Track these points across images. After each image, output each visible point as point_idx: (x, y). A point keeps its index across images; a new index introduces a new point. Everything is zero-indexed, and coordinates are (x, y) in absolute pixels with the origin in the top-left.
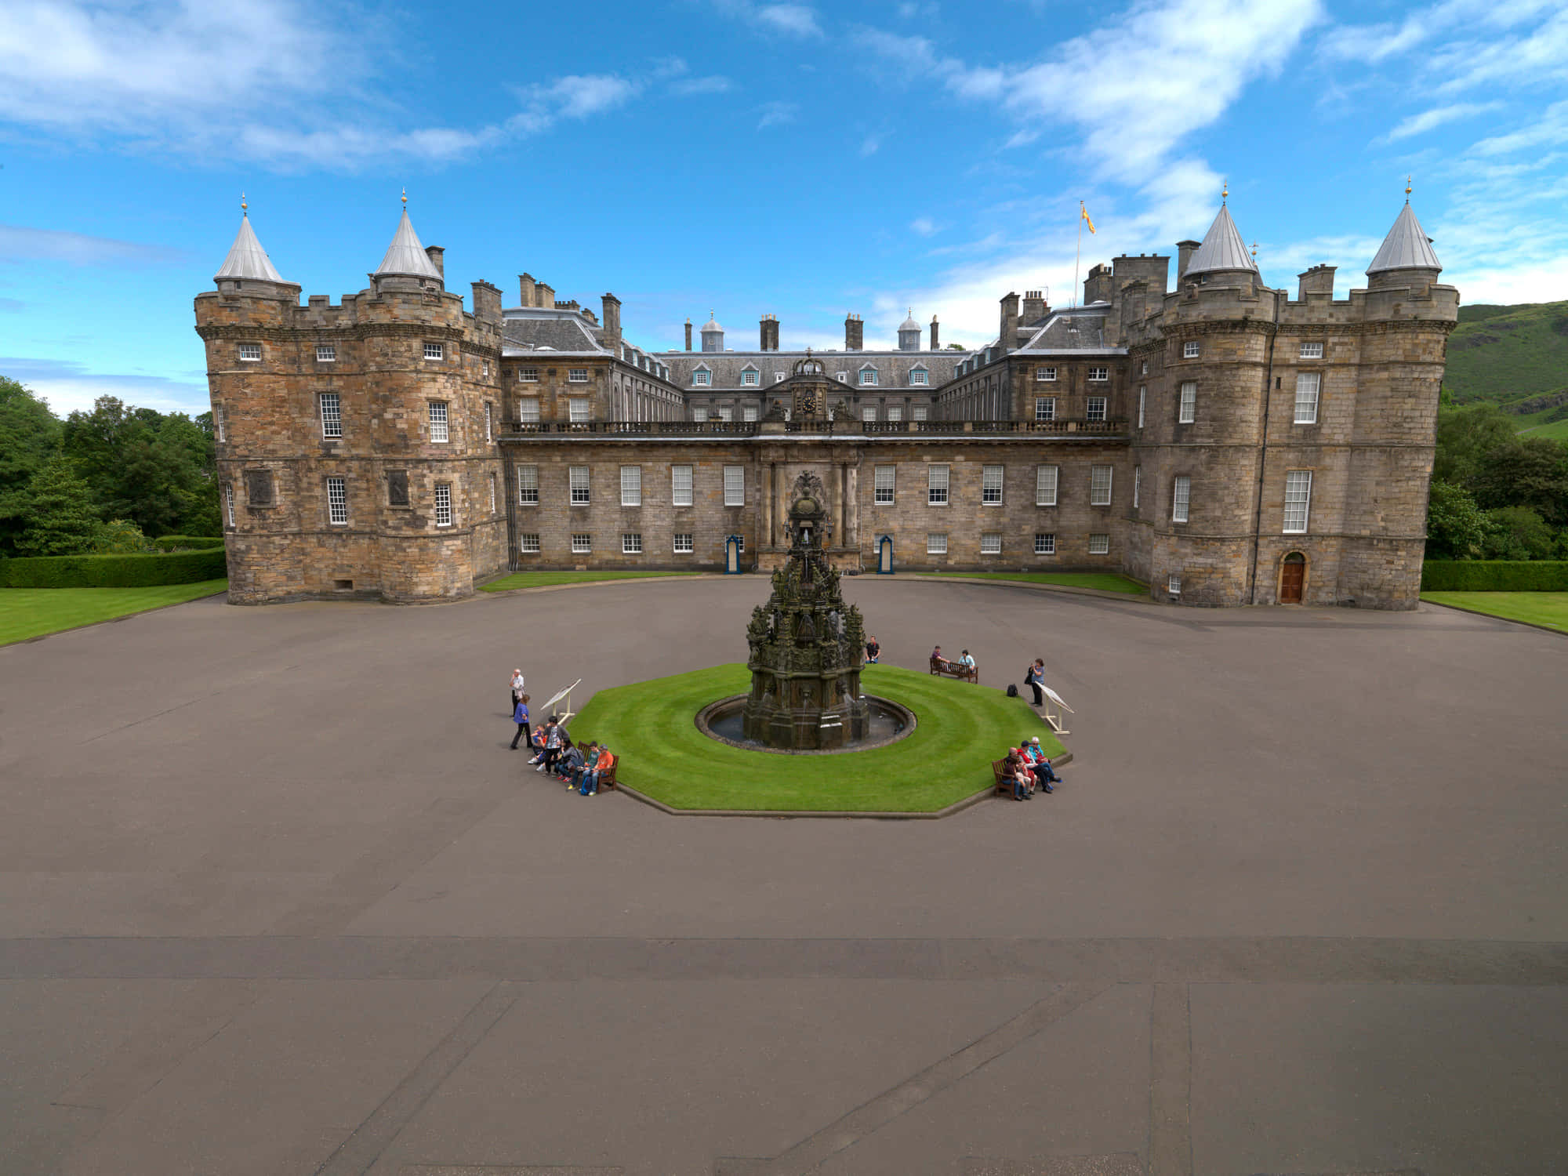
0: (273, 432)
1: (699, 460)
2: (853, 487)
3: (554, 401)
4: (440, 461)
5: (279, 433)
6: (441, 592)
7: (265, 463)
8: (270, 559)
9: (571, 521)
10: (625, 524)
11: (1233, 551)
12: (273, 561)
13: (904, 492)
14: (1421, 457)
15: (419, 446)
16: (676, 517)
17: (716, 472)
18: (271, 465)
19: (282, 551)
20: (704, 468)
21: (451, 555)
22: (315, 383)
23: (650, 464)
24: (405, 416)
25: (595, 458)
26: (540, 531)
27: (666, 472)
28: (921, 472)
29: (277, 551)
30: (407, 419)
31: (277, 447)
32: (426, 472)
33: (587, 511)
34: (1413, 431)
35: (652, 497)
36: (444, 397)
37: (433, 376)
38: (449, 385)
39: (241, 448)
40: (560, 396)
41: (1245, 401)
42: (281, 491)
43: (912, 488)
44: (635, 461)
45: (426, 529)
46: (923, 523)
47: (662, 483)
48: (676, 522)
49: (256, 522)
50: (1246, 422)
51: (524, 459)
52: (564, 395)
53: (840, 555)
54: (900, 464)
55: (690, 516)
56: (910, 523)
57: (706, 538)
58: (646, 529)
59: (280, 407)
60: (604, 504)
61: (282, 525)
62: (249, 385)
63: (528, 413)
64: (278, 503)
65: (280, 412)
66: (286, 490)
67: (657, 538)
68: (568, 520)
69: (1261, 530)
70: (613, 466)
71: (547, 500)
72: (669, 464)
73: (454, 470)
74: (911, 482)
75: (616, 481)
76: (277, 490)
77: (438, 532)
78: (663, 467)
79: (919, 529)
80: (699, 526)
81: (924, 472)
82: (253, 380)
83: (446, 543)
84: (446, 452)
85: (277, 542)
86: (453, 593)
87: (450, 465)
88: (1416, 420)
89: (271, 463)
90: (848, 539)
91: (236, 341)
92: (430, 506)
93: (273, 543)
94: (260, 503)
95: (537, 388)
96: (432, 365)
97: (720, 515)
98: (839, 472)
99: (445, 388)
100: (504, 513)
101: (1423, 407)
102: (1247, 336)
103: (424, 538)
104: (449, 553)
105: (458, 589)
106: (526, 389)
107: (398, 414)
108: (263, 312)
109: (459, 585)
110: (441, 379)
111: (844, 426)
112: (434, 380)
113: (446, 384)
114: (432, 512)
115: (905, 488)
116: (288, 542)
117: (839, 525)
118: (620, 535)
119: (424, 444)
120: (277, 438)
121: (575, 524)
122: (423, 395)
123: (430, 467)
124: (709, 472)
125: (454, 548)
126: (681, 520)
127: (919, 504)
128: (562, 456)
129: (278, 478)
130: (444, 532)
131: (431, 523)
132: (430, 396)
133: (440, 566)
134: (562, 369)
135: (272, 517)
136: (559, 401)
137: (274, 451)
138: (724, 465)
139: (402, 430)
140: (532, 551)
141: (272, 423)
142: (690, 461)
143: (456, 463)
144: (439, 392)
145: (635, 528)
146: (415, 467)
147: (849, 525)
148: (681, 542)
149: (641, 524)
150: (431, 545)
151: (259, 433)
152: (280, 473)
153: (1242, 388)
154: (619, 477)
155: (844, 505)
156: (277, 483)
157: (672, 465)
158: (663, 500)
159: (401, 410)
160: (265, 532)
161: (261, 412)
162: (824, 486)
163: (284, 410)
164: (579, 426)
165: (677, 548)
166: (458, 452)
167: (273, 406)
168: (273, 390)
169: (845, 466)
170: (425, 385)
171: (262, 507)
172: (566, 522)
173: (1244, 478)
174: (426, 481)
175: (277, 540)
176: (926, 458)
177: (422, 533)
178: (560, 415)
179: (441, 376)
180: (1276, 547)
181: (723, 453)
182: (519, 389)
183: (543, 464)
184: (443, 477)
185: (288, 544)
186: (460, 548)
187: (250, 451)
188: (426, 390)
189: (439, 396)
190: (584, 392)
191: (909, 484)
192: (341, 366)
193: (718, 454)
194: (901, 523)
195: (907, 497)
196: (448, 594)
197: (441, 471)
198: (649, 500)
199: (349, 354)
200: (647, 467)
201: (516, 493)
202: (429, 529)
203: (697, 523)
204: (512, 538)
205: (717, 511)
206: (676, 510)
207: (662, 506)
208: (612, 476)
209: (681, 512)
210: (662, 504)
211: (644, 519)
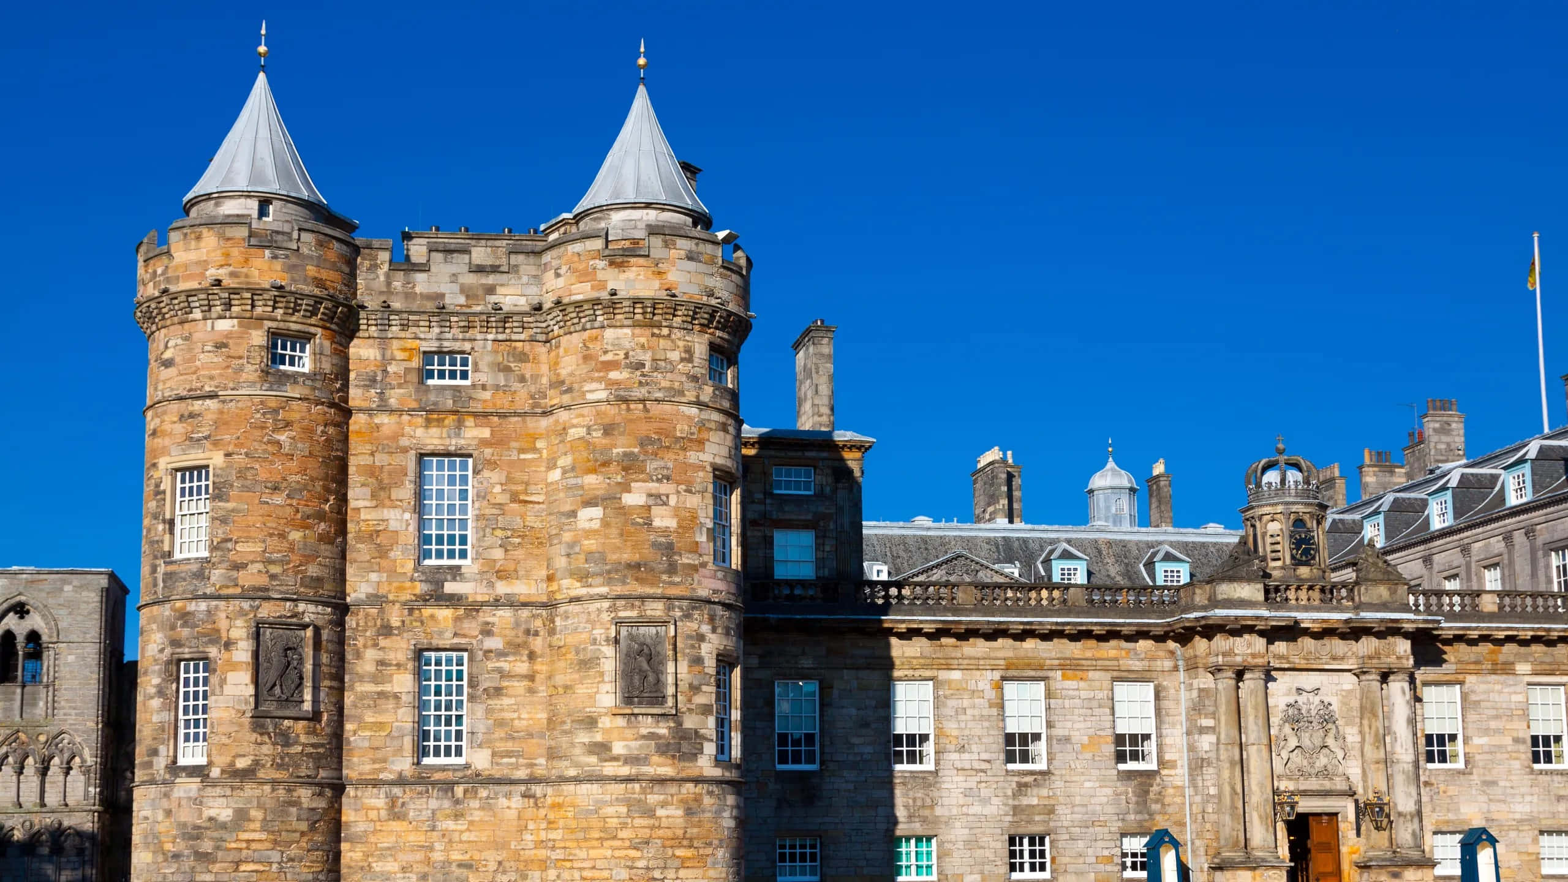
1: (1059, 667)
9: (778, 806)
10: (901, 811)
13: (1484, 740)
15: (696, 568)
16: (1013, 796)
17: (1100, 695)
20: (1075, 685)
23: (951, 675)
24: (673, 500)
25: (836, 662)
27: (990, 694)
28: (1514, 698)
30: (676, 509)
31: (325, 574)
32: (706, 627)
33: (811, 780)
35: (962, 749)
42: (323, 677)
43: (1498, 731)
44: (924, 667)
46: (1527, 809)
47: (982, 718)
48: (1015, 807)
54: (1471, 679)
55: (1044, 792)
56: (1503, 807)
57: (1081, 844)
58: (949, 823)
60: (857, 766)
61: (318, 761)
66: (331, 676)
67: (972, 844)
68: (773, 803)
70: (874, 678)
72: (997, 675)
74: (1497, 717)
75: (883, 712)
76: (318, 672)
78: (985, 680)
79: (1521, 821)
80: (1065, 816)
81: (1520, 698)
97: (1109, 791)
98: (1378, 690)
107: (658, 496)
111: (1382, 591)
112: (725, 428)
115: (1486, 732)
118: (893, 836)
119: (704, 565)
121: (785, 811)
122: (707, 457)
123: (713, 618)
124: (1084, 694)
126: (1025, 801)
127: (1516, 764)
132: (715, 460)
138: (1115, 679)
139: (666, 531)
142: (1041, 668)
144: (731, 455)
145: (924, 820)
146: (687, 617)
149: (938, 811)
154: (889, 702)
155: (1388, 762)
156: (318, 656)
157: (1004, 678)
158: (984, 756)
159: (665, 488)
162: (1341, 722)
164: (789, 591)
165: (1013, 868)
169: (1383, 678)
170: (712, 437)
172: (767, 809)
174: (704, 649)
176: (1523, 668)
178: (755, 564)
179: (731, 426)
181: (1113, 653)
188: (711, 447)
189: (729, 463)
190: (809, 517)
191: (1493, 724)
192: (487, 395)
193: (1102, 653)
194: (1485, 807)
195: (1493, 750)
197: (724, 630)
198: (955, 756)
199: (509, 370)
200: (949, 682)
203: (1060, 810)
205: (1103, 781)
206: (1016, 779)
207: (982, 771)
208: (874, 703)
209: (1026, 785)
210: (985, 766)
211: (946, 801)
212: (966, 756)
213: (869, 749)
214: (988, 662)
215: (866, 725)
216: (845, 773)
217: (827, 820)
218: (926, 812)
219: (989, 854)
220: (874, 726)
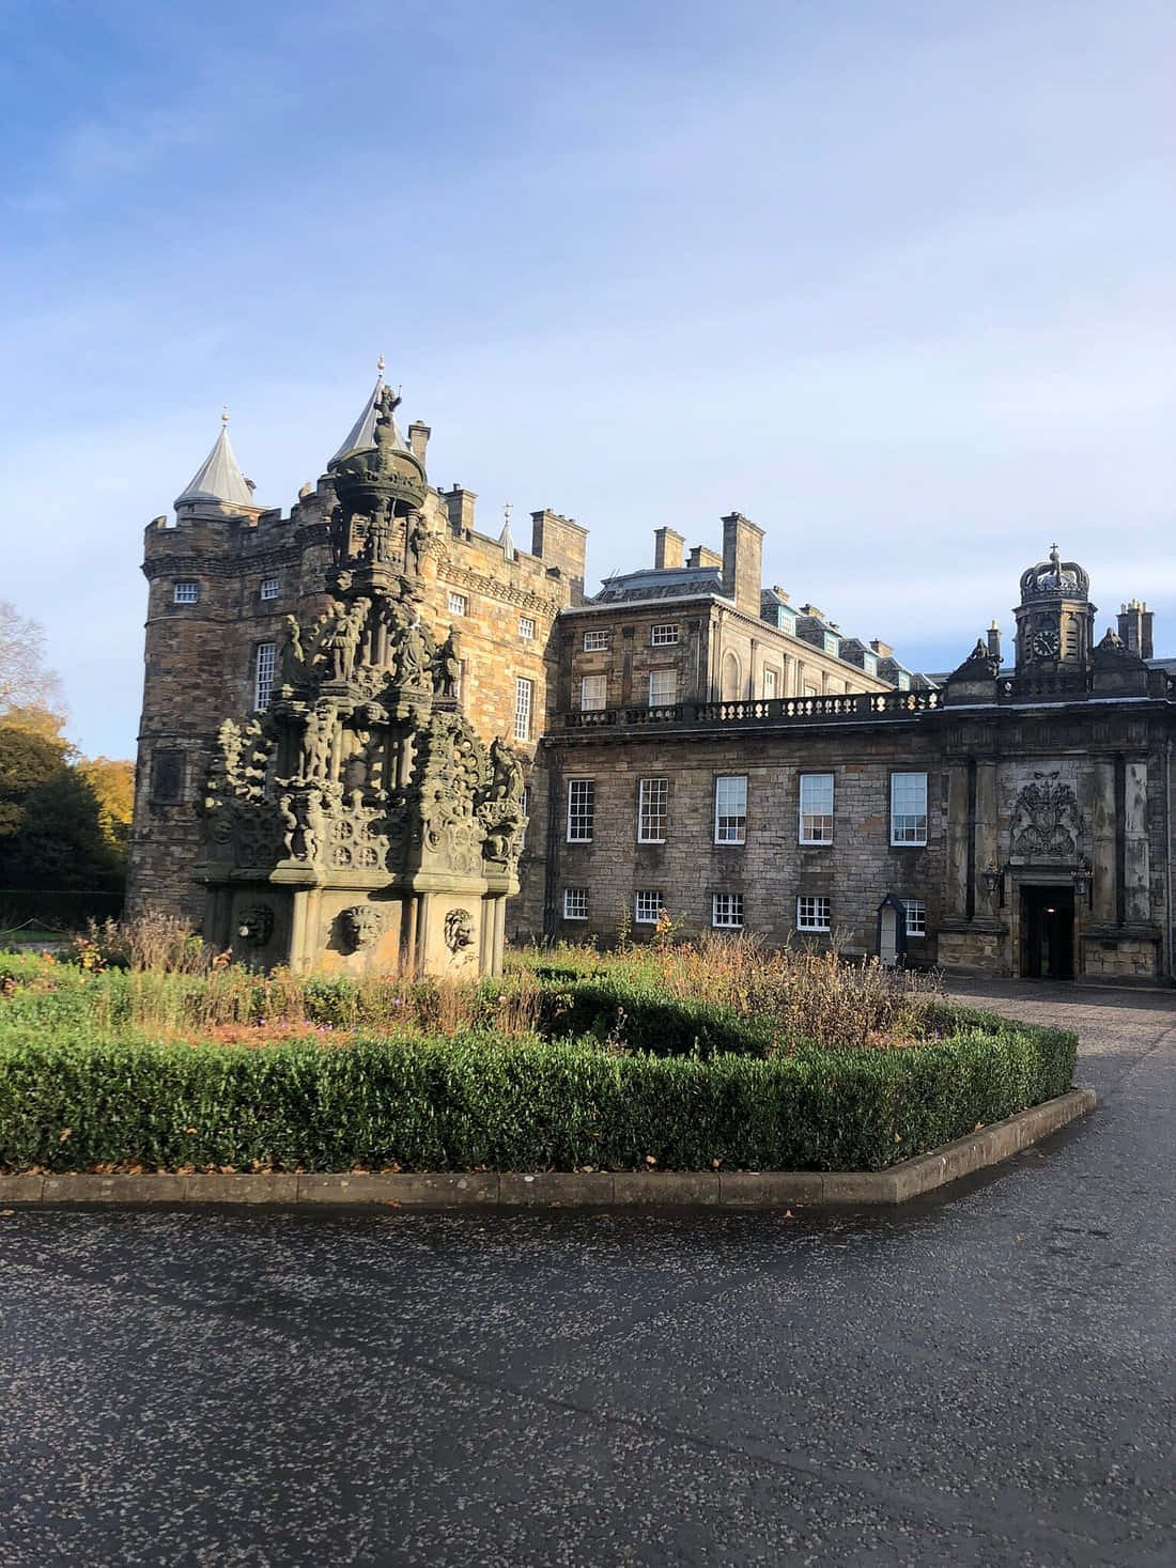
0: (196, 699)
1: (844, 762)
2: (1137, 800)
3: (627, 676)
5: (204, 700)
7: (179, 741)
8: (164, 878)
9: (636, 869)
10: (718, 875)
12: (168, 881)
16: (802, 866)
17: (877, 784)
18: (184, 743)
19: (182, 868)
20: (856, 776)
22: (253, 630)
23: (762, 771)
25: (678, 764)
26: (591, 882)
27: (787, 785)
29: (175, 868)
31: (197, 720)
33: (660, 851)
35: (764, 829)
39: (156, 719)
40: (637, 668)
42: (193, 781)
44: (740, 766)
47: (780, 804)
48: (803, 875)
49: (156, 823)
51: (575, 768)
52: (643, 666)
53: (1110, 943)
55: (827, 863)
57: (853, 906)
58: (751, 884)
59: (211, 665)
60: (686, 841)
61: (187, 829)
62: (176, 635)
63: (593, 695)
64: (186, 799)
65: (210, 672)
66: (200, 780)
67: (768, 901)
68: (633, 866)
70: (704, 775)
71: (604, 833)
72: (793, 770)
75: (708, 801)
76: (189, 779)
78: (783, 775)
80: (842, 882)
82: (181, 628)
85: (177, 855)
89: (186, 741)
90: (1130, 912)
91: (171, 577)
93: (171, 854)
94: (165, 796)
95: (605, 659)
97: (881, 863)
98: (1108, 772)
100: (541, 853)
106: (591, 661)
111: (1117, 679)
116: (191, 856)
117: (1108, 880)
118: (709, 894)
120: (199, 708)
121: (641, 873)
124: (863, 783)
126: (810, 870)
128: (628, 763)
129: (192, 762)
134: (644, 623)
135: (176, 817)
136: (636, 676)
137: (192, 725)
138: (890, 771)
140: (578, 917)
141: (196, 686)
142: (833, 763)
145: (733, 882)
147: (1132, 881)
148: (811, 911)
149: (746, 876)
151: (178, 699)
152: (195, 756)
154: (713, 794)
155: (1120, 840)
156: (189, 769)
157: (800, 773)
158: (780, 834)
160: (163, 838)
161: (185, 670)
162: (1079, 803)
163: (215, 669)
164: (659, 714)
165: (804, 923)
167: (201, 664)
168: (205, 642)
169: (1120, 761)
171: (166, 802)
172: (628, 870)
175: (176, 850)
178: (636, 698)
181: (891, 749)
182: (580, 662)
183: (603, 776)
187: (164, 724)
190: (672, 661)
192: (281, 602)
193: (882, 750)
198: (759, 834)
199: (291, 585)
200: (756, 777)
201: (563, 822)
203: (838, 877)
204: (551, 894)
205: (876, 855)
206: (804, 852)
207: (780, 845)
208: (702, 794)
209: (813, 857)
210: (780, 841)
211: (750, 868)
212: (765, 834)
213: (697, 828)
214: (785, 760)
215: (696, 810)
216: (680, 846)
217: (666, 879)
218: (735, 876)
219: (779, 909)
220: (701, 811)
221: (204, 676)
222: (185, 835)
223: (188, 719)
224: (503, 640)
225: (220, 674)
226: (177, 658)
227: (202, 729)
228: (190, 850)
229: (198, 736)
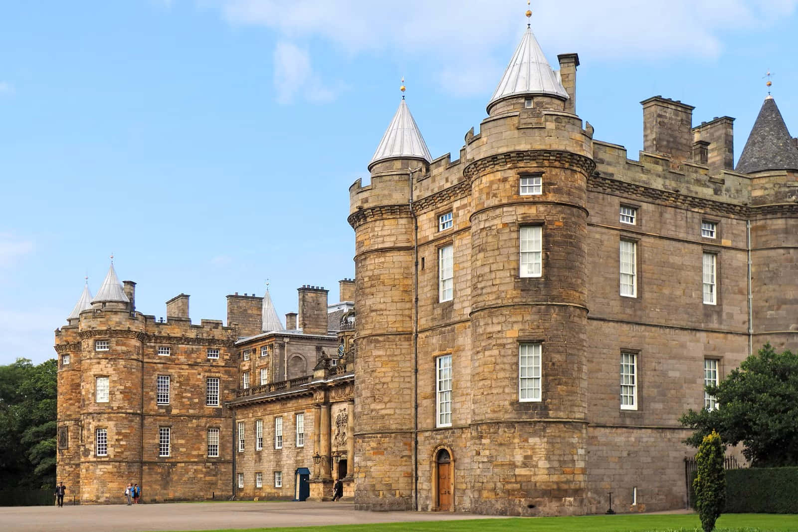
0: (71, 404)
3: (254, 372)
4: (99, 413)
5: (74, 405)
6: (94, 499)
7: (65, 422)
11: (373, 448)
14: (495, 320)
15: (88, 405)
18: (67, 423)
19: (69, 475)
21: (103, 475)
23: (266, 418)
25: (265, 413)
27: (273, 423)
29: (67, 475)
31: (72, 413)
32: (91, 421)
33: (261, 454)
34: (484, 291)
36: (105, 373)
37: (98, 360)
38: (110, 365)
39: (59, 414)
40: (257, 368)
41: (373, 290)
42: (71, 439)
45: (90, 457)
49: (60, 457)
50: (376, 311)
59: (75, 389)
61: (70, 459)
64: (69, 446)
65: (76, 392)
66: (74, 438)
69: (419, 426)
71: (247, 447)
73: (109, 419)
76: (69, 438)
77: (95, 459)
83: (100, 467)
84: (104, 408)
85: (67, 469)
86: (102, 500)
87: (106, 416)
88: (485, 278)
89: (68, 422)
91: (61, 354)
92: (91, 443)
93: (65, 469)
95: (248, 364)
96: (98, 354)
99: (106, 367)
101: (491, 261)
102: (371, 225)
103: (88, 462)
104: (102, 473)
105: (107, 498)
106: (245, 365)
108: (70, 336)
109: (108, 495)
110: (104, 362)
112: (99, 363)
113: (107, 365)
114: (93, 446)
116: (72, 469)
119: (91, 403)
120: (72, 408)
122: (92, 373)
123: (93, 418)
125: (105, 470)
128: (252, 413)
129: (71, 431)
130: (99, 460)
131: (92, 453)
132: (96, 373)
133: (95, 481)
134: (258, 346)
135: (66, 454)
136: (257, 372)
137: (70, 415)
141: (70, 399)
143: (112, 415)
144: (102, 370)
146: (87, 418)
150: (91, 467)
151: (64, 405)
152: (72, 428)
153: (370, 277)
156: (70, 434)
157: (276, 417)
160: (63, 463)
161: (66, 393)
163: (78, 391)
166: (115, 408)
168: (73, 380)
170: (94, 367)
171: (62, 447)
173: (378, 370)
174: (91, 426)
175: (67, 467)
177: (87, 460)
178: (257, 382)
179: (104, 360)
180: (430, 444)
183: (246, 420)
184: (100, 424)
185: (73, 471)
186: (110, 471)
187: (61, 416)
188: (94, 370)
189: (101, 373)
190: (265, 363)
196: (99, 501)
197: (99, 420)
198: (285, 443)
202: (91, 458)
221: (74, 394)
222: (70, 461)
223: (68, 413)
224: (196, 362)
225: (80, 393)
226: (64, 388)
227: (74, 417)
228: (72, 467)
229: (72, 420)
